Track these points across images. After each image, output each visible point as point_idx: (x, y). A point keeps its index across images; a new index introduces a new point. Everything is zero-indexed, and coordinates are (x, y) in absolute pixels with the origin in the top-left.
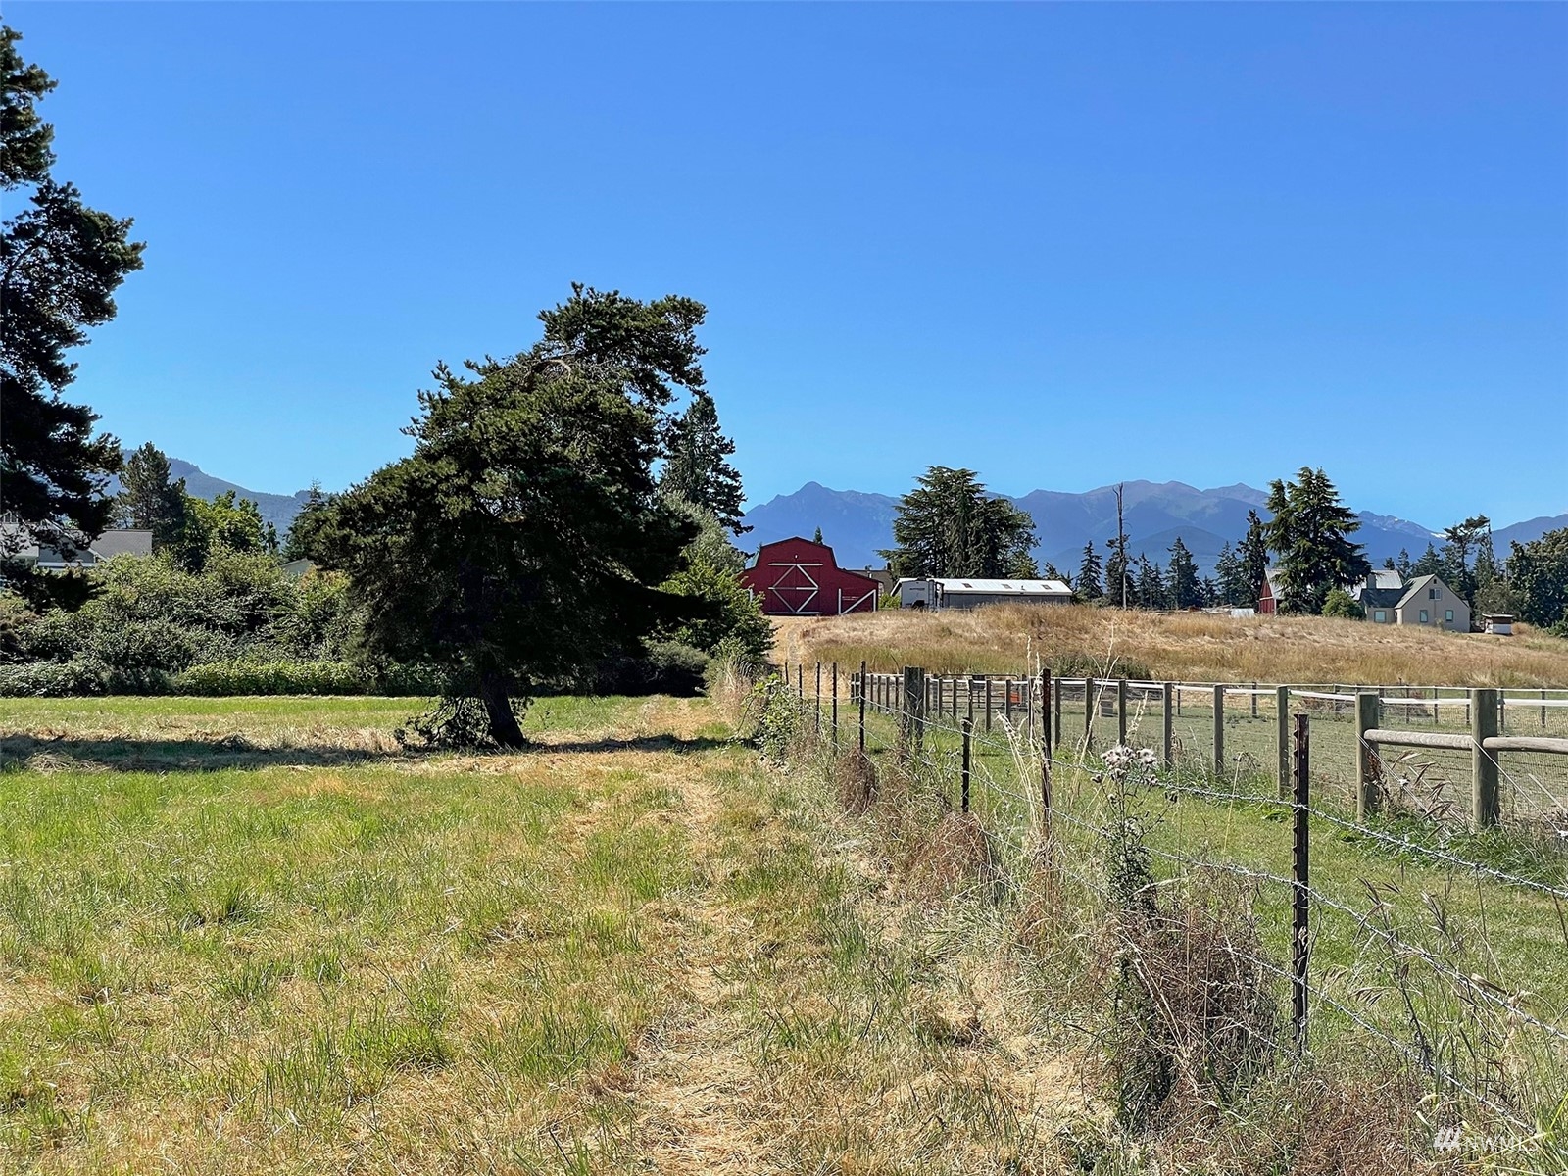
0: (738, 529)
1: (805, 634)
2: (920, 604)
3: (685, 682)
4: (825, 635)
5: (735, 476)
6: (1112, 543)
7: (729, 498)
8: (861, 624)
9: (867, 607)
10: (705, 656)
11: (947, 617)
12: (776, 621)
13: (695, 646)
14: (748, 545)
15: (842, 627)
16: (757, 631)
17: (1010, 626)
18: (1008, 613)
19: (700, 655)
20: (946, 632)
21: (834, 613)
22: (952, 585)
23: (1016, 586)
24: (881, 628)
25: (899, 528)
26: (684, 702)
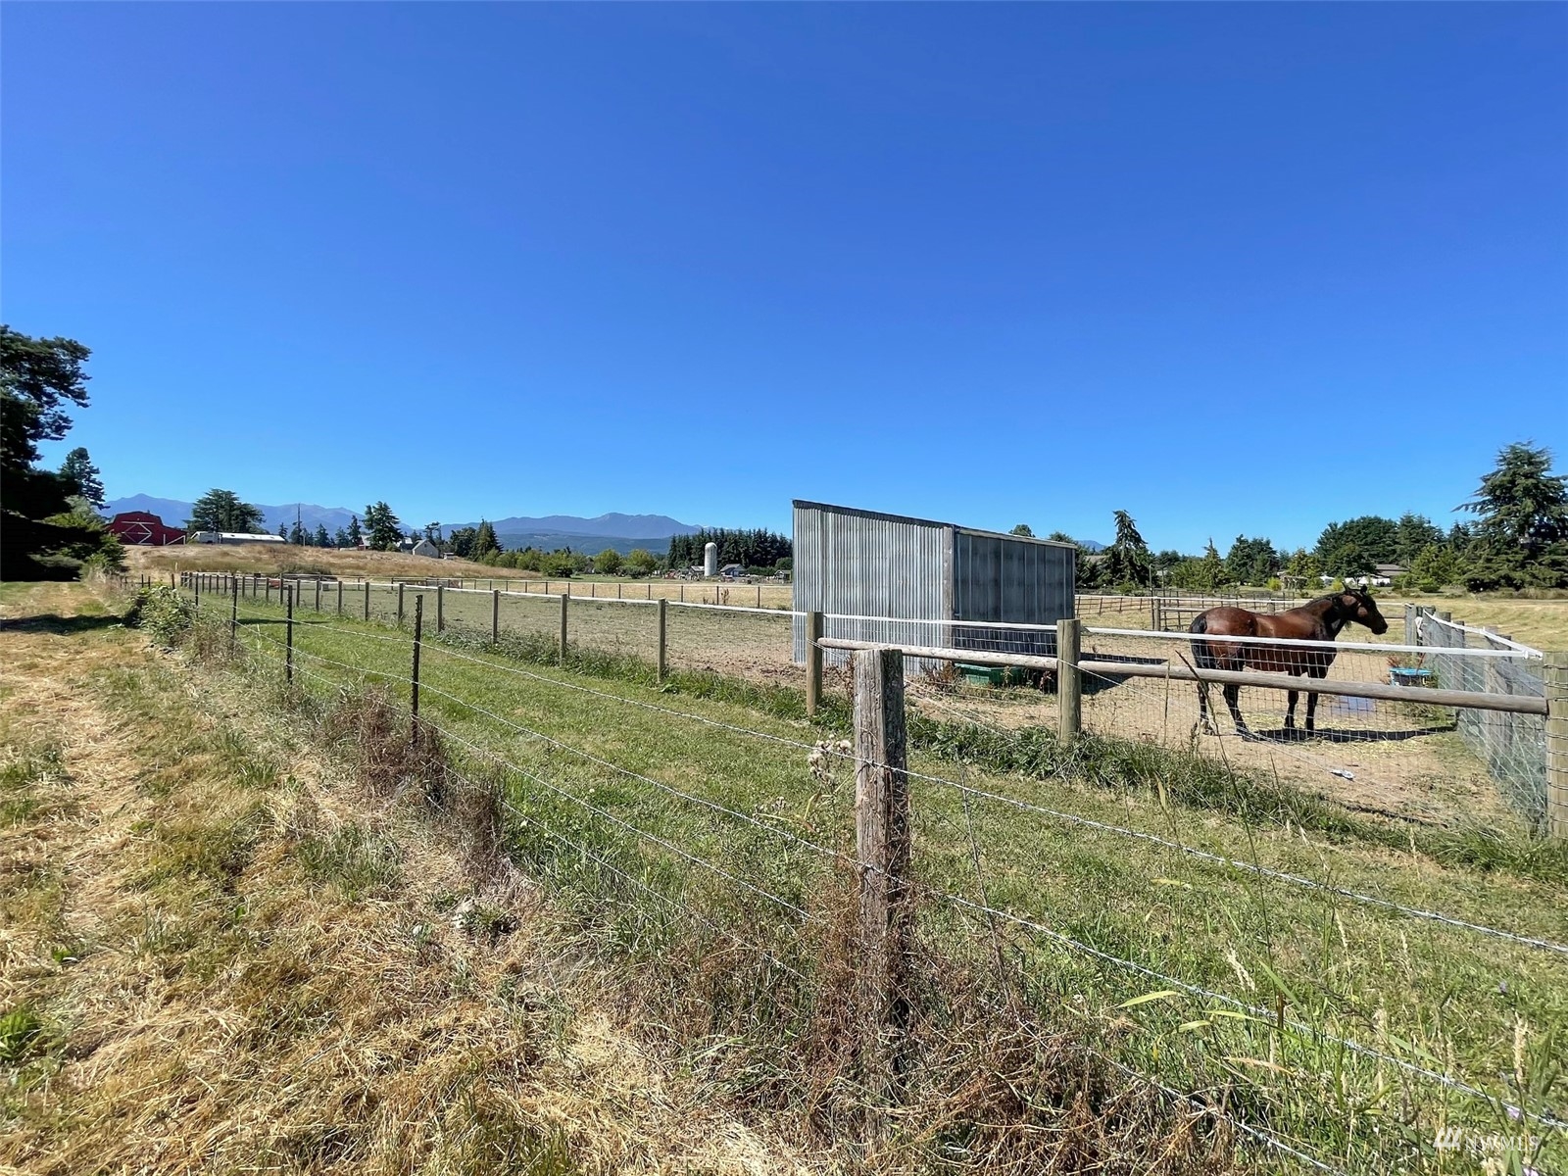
0: (101, 507)
1: (144, 553)
2: (210, 542)
3: (68, 574)
4: (157, 554)
5: (100, 484)
6: (294, 524)
7: (97, 494)
8: (178, 550)
9: (181, 542)
10: (80, 562)
11: (226, 548)
12: (127, 547)
13: (73, 557)
14: (109, 515)
15: (166, 551)
16: (115, 551)
17: (260, 552)
18: (258, 547)
19: (77, 562)
20: (226, 554)
21: (162, 545)
22: (226, 535)
23: (258, 537)
24: (190, 551)
25: (195, 512)
26: (65, 585)
